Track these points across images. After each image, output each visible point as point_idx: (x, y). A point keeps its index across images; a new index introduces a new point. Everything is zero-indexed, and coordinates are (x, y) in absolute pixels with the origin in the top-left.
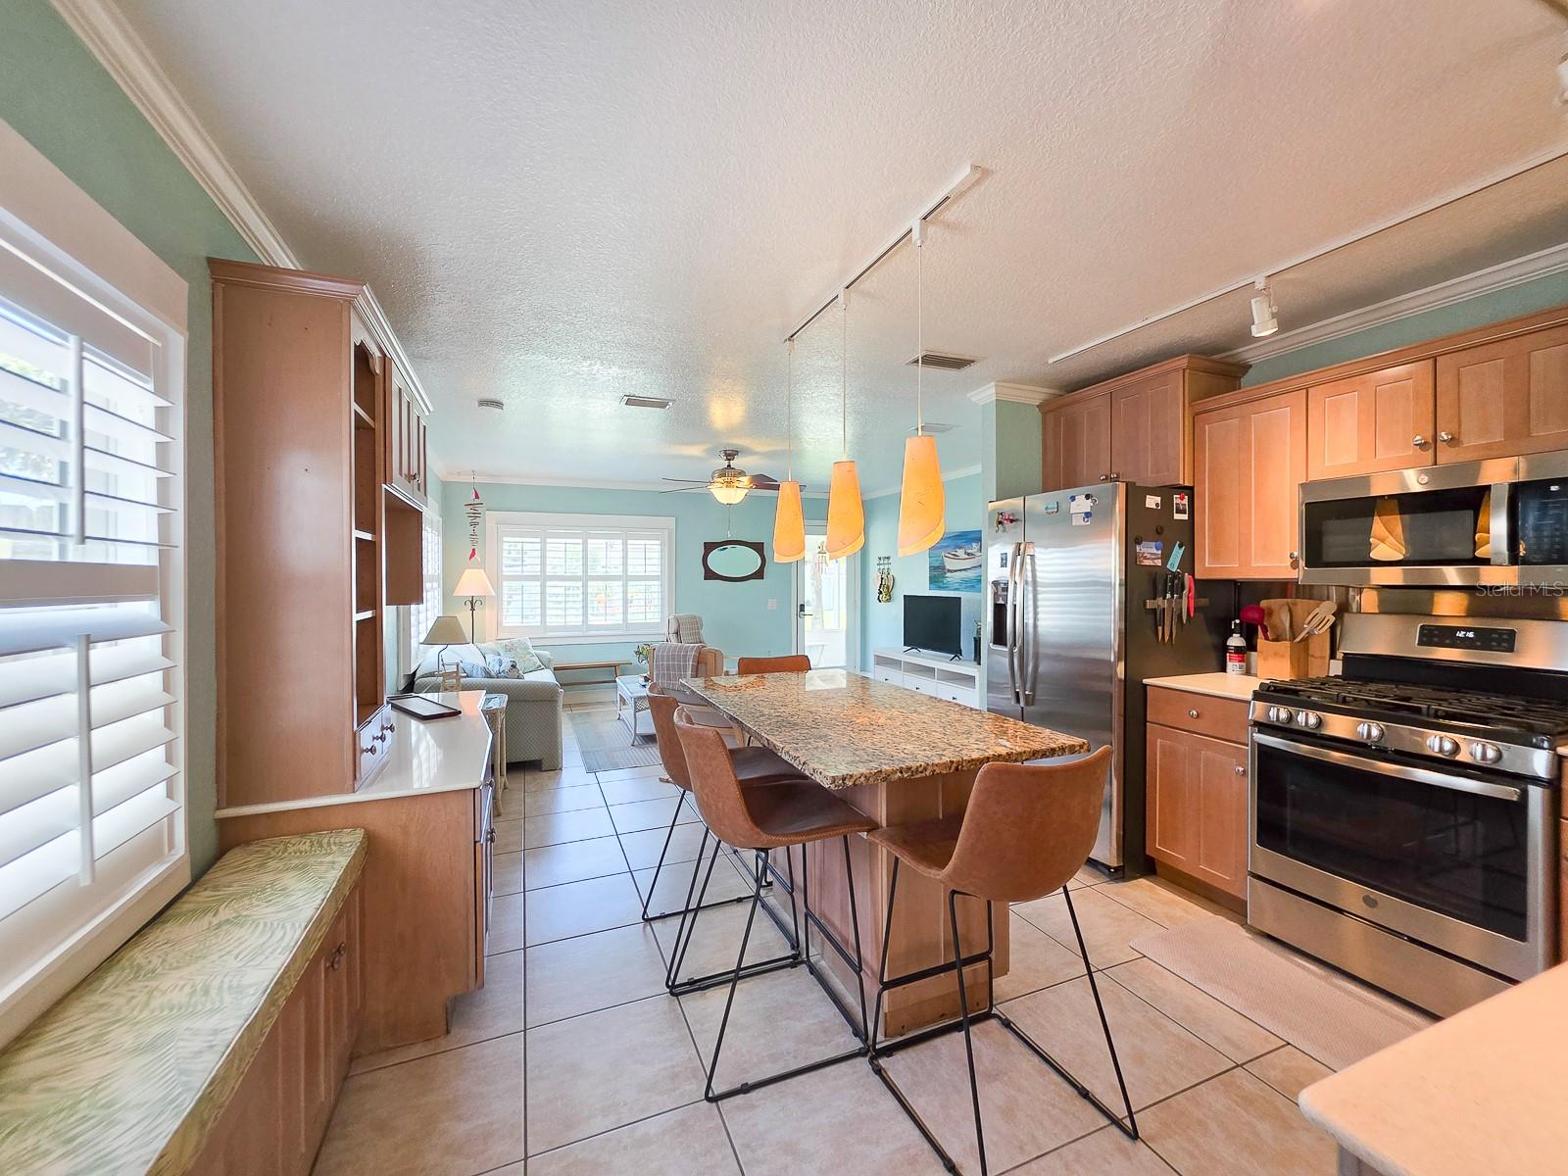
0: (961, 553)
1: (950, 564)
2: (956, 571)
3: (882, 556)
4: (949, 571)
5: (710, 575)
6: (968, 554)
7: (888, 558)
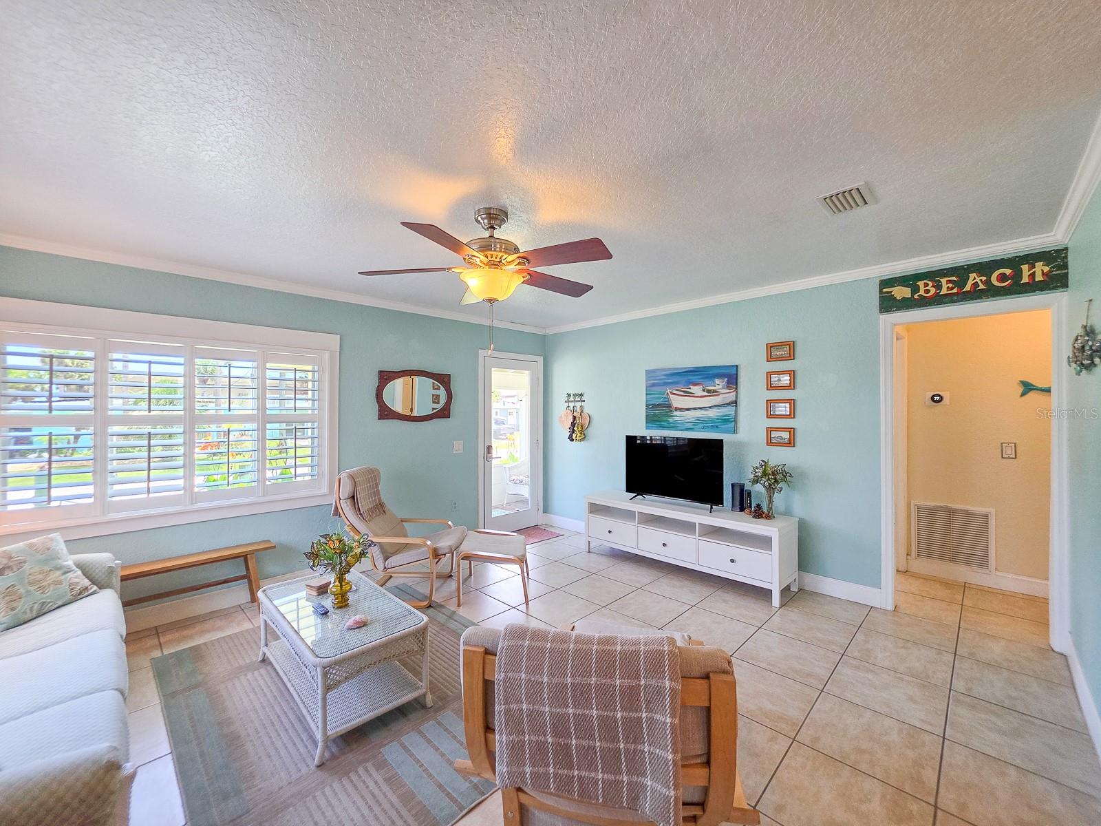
0: (696, 390)
1: (677, 401)
2: (688, 409)
3: (572, 392)
4: (677, 409)
5: (385, 413)
6: (709, 391)
7: (581, 395)
